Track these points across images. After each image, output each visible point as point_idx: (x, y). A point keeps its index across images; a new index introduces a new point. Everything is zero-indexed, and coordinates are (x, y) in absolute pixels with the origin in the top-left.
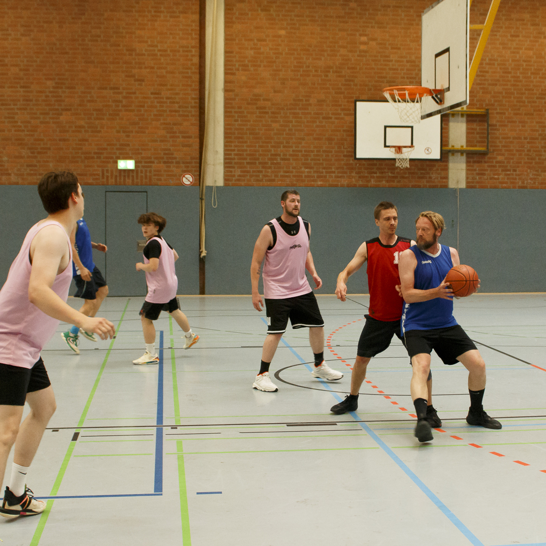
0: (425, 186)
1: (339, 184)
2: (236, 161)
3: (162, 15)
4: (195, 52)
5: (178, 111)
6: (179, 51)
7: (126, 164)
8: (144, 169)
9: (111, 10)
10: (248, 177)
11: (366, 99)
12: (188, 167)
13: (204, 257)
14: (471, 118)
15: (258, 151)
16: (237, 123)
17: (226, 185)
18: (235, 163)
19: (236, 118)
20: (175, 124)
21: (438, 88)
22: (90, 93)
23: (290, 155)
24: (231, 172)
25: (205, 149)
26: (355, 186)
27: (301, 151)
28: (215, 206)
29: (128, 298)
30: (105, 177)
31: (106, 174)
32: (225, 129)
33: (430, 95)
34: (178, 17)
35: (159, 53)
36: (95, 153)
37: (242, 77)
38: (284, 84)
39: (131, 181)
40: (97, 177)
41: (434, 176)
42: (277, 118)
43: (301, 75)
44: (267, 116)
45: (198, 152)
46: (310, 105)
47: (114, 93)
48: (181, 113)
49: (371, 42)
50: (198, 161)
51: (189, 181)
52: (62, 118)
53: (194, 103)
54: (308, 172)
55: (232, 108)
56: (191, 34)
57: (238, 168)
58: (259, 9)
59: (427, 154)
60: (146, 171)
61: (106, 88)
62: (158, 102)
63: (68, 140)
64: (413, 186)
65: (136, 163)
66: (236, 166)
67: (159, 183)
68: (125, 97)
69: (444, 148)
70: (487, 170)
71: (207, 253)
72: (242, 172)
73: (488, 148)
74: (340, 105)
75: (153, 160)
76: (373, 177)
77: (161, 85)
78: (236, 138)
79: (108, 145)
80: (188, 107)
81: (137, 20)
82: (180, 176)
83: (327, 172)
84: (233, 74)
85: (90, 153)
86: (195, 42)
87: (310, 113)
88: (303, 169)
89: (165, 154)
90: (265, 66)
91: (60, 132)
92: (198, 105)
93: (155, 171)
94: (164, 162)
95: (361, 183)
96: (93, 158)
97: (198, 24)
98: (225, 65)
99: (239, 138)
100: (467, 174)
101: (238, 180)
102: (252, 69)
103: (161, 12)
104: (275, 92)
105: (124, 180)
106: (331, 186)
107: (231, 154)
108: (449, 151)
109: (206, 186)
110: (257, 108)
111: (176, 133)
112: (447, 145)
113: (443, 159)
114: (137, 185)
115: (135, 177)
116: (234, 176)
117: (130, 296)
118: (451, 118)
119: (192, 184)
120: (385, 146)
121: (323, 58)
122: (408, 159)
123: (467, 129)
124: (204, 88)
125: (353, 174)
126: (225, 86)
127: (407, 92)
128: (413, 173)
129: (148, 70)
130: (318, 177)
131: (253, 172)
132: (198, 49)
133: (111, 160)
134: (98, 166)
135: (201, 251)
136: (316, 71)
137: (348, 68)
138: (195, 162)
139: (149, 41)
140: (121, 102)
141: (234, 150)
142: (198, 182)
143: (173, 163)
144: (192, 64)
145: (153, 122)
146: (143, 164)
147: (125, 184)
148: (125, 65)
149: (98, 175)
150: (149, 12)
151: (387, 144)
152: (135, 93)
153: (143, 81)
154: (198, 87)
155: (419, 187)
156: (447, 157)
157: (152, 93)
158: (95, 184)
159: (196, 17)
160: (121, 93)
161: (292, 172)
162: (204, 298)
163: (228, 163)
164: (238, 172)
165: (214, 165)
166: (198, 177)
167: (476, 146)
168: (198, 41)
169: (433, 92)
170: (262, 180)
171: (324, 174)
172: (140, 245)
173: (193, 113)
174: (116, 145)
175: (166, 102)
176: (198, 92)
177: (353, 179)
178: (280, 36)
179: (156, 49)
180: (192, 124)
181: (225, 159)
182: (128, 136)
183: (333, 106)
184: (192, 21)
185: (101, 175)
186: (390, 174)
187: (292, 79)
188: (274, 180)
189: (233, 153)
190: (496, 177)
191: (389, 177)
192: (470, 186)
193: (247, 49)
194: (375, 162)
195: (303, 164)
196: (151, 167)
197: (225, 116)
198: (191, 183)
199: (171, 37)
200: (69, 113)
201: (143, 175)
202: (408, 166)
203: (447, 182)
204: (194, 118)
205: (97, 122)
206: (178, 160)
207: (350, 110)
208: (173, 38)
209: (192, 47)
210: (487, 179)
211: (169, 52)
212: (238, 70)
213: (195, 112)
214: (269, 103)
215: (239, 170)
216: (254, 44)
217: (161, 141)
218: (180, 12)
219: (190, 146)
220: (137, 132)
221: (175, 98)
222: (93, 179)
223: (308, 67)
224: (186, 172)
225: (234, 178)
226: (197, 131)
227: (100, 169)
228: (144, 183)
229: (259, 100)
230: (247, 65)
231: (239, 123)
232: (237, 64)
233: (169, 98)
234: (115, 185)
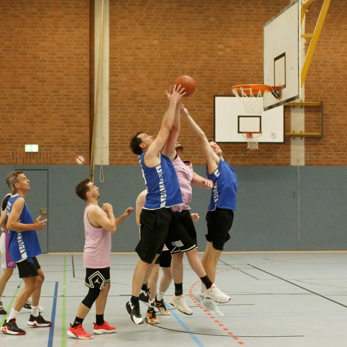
0: (271, 164)
1: (202, 163)
2: (119, 145)
3: (60, 29)
4: (86, 59)
5: (73, 106)
6: (73, 58)
7: (31, 148)
8: (45, 152)
9: (20, 27)
10: (129, 158)
11: (223, 94)
12: (80, 150)
14: (308, 109)
16: (119, 115)
17: (111, 164)
18: (119, 147)
19: (119, 111)
20: (70, 116)
21: (277, 85)
22: (3, 91)
24: (115, 153)
25: (94, 136)
28: (102, 181)
30: (15, 158)
31: (15, 156)
32: (110, 119)
33: (270, 91)
34: (73, 31)
35: (57, 60)
36: (7, 139)
37: (124, 78)
38: (157, 83)
39: (35, 161)
40: (9, 158)
41: (279, 156)
42: (151, 110)
43: (171, 76)
44: (143, 109)
45: (88, 138)
47: (22, 92)
48: (75, 107)
49: (227, 49)
50: (88, 145)
51: (81, 161)
53: (86, 99)
55: (115, 102)
56: (83, 44)
57: (120, 150)
58: (137, 24)
59: (273, 138)
60: (47, 153)
61: (15, 88)
62: (57, 99)
64: (262, 164)
65: (39, 147)
66: (119, 149)
67: (57, 162)
68: (30, 95)
69: (287, 134)
70: (322, 151)
72: (123, 153)
73: (322, 133)
74: (202, 100)
75: (52, 144)
76: (229, 157)
77: (59, 85)
78: (119, 126)
79: (17, 133)
80: (80, 102)
81: (40, 34)
82: (74, 157)
83: (192, 154)
84: (117, 76)
85: (3, 139)
86: (86, 51)
89: (62, 140)
90: (141, 69)
92: (88, 101)
93: (54, 153)
94: (62, 146)
96: (6, 143)
97: (88, 36)
98: (110, 69)
99: (121, 126)
100: (306, 154)
101: (121, 160)
102: (132, 71)
103: (59, 27)
104: (150, 89)
105: (30, 160)
106: (195, 164)
107: (114, 140)
108: (291, 136)
109: (95, 165)
110: (136, 103)
112: (289, 131)
113: (286, 142)
114: (40, 164)
115: (38, 158)
116: (117, 157)
118: (292, 109)
119: (84, 164)
120: (239, 132)
121: (188, 62)
122: (257, 143)
123: (306, 118)
124: (93, 87)
126: (110, 85)
127: (251, 89)
128: (262, 154)
129: (49, 73)
132: (88, 57)
133: (20, 145)
134: (9, 150)
137: (209, 70)
138: (86, 146)
139: (50, 50)
140: (28, 98)
141: (117, 136)
142: (89, 162)
143: (68, 146)
144: (84, 69)
145: (53, 115)
146: (45, 148)
147: (30, 164)
148: (30, 70)
149: (9, 156)
150: (49, 27)
151: (240, 131)
153: (45, 82)
154: (88, 87)
155: (266, 165)
156: (289, 141)
157: (52, 92)
158: (7, 163)
159: (87, 31)
160: (28, 92)
163: (113, 147)
164: (120, 154)
165: (101, 148)
166: (89, 158)
167: (313, 132)
168: (88, 50)
169: (272, 89)
171: (190, 155)
172: (42, 212)
173: (85, 107)
174: (24, 133)
175: (63, 99)
176: (88, 90)
178: (153, 45)
179: (55, 56)
180: (84, 116)
181: (110, 143)
182: (33, 126)
183: (196, 100)
184: (84, 34)
185: (11, 156)
186: (243, 155)
187: (163, 79)
189: (116, 138)
190: (329, 156)
191: (242, 157)
192: (308, 164)
193: (128, 55)
194: (231, 145)
196: (51, 150)
197: (110, 109)
198: (83, 162)
199: (67, 47)
201: (45, 156)
202: (257, 148)
203: (290, 161)
204: (85, 111)
205: (8, 114)
206: (72, 144)
207: (210, 103)
208: (69, 48)
209: (84, 55)
210: (322, 158)
211: (65, 59)
212: (120, 72)
214: (145, 99)
215: (121, 152)
216: (133, 52)
217: (59, 129)
218: (74, 27)
219: (83, 133)
220: (40, 122)
221: (70, 95)
222: (6, 160)
223: (176, 69)
224: (79, 154)
225: (117, 159)
226: (88, 121)
227: (11, 152)
228: (45, 163)
229: (137, 96)
230: (128, 69)
231: (121, 114)
232: (120, 68)
233: (66, 95)
234: (23, 164)
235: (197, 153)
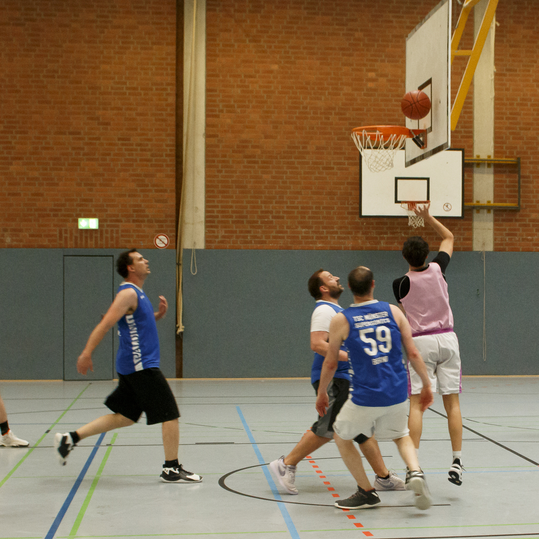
1: (342, 246)
2: (220, 219)
3: (132, 46)
4: (171, 90)
5: (151, 160)
6: (151, 89)
7: (89, 223)
8: (109, 229)
10: (234, 239)
12: (162, 226)
13: (182, 333)
14: (499, 168)
15: (246, 207)
16: (220, 175)
17: (208, 247)
18: (219, 222)
19: (220, 168)
20: (146, 176)
21: (421, 128)
23: (284, 212)
24: (214, 232)
25: (183, 205)
26: (362, 248)
27: (297, 208)
28: (194, 272)
29: (89, 382)
30: (63, 239)
31: (64, 235)
32: (207, 181)
33: (410, 137)
34: (151, 49)
35: (128, 92)
36: (51, 210)
37: (227, 120)
38: (276, 127)
39: (93, 242)
40: (54, 238)
42: (268, 168)
43: (297, 118)
44: (256, 166)
45: (174, 209)
46: (308, 153)
47: (74, 139)
48: (154, 162)
49: (379, 79)
50: (174, 219)
51: (163, 242)
52: (13, 168)
53: (170, 150)
54: (305, 233)
55: (215, 156)
56: (166, 69)
57: (222, 227)
58: (247, 39)
59: (448, 211)
60: (112, 231)
61: (64, 133)
62: (126, 150)
63: (19, 194)
65: (100, 221)
66: (220, 225)
67: (127, 245)
68: (87, 144)
69: (467, 204)
70: (518, 230)
71: (184, 329)
72: (226, 232)
73: (519, 204)
74: (343, 153)
75: (120, 218)
76: (383, 238)
77: (130, 129)
78: (219, 192)
79: (66, 200)
80: (162, 156)
81: (102, 52)
82: (153, 237)
83: (328, 233)
84: (217, 116)
85: (45, 210)
86: (171, 79)
87: (308, 163)
88: (299, 229)
89: (134, 211)
90: (253, 107)
91: (10, 184)
92: (174, 153)
93: (123, 231)
94: (134, 221)
95: (368, 245)
96: (48, 215)
97: (174, 57)
98: (207, 106)
99: (224, 192)
100: (495, 234)
101: (222, 242)
102: (239, 110)
103: (130, 43)
104: (266, 137)
105: (87, 242)
106: (333, 249)
107: (213, 212)
108: (474, 207)
109: (184, 249)
110: (246, 157)
111: (147, 186)
112: (471, 200)
113: (466, 217)
114: (102, 248)
115: (99, 239)
116: (217, 237)
117: (91, 380)
118: (475, 169)
119: (168, 247)
120: (396, 201)
121: (323, 98)
123: (495, 181)
124: (182, 132)
125: (360, 235)
126: (206, 130)
129: (115, 112)
130: (317, 238)
131: (241, 232)
132: (174, 87)
133: (71, 219)
134: (55, 226)
135: (177, 326)
136: (315, 113)
137: (354, 110)
138: (171, 221)
139: (116, 77)
140: (83, 149)
141: (217, 207)
142: (174, 244)
143: (143, 221)
144: (167, 105)
145: (122, 174)
146: (108, 223)
147: (86, 247)
148: (86, 106)
149: (55, 236)
150: (117, 42)
151: (399, 199)
152: (98, 139)
153: (108, 124)
154: (174, 132)
156: (471, 215)
157: (119, 139)
158: (51, 246)
159: (172, 49)
160: (83, 139)
161: (286, 232)
162: (181, 382)
163: (210, 222)
164: (221, 233)
165: (193, 224)
166: (174, 239)
167: (505, 201)
168: (174, 77)
169: (413, 133)
170: (251, 242)
171: (325, 235)
173: (169, 163)
174: (76, 200)
175: (136, 150)
176: (174, 138)
177: (360, 241)
178: (271, 72)
179: (124, 86)
180: (167, 176)
181: (206, 217)
182: (91, 190)
183: (335, 153)
184: (168, 54)
185: (58, 235)
186: (403, 235)
187: (286, 123)
188: (264, 242)
189: (215, 210)
191: (403, 238)
192: (498, 249)
193: (233, 86)
194: (386, 220)
195: (300, 223)
196: (118, 226)
197: (207, 166)
198: (166, 245)
199: (142, 72)
200: (21, 162)
201: (109, 235)
202: (423, 225)
203: (471, 244)
204: (169, 169)
205: (53, 173)
206: (150, 218)
207: (354, 159)
208: (145, 74)
209: (168, 84)
210: (519, 241)
211: (139, 90)
212: (222, 111)
213: (171, 161)
214: (259, 151)
215: (223, 230)
216: (241, 81)
217: (129, 196)
218: (154, 43)
219: (165, 201)
220: (101, 185)
221: (147, 145)
222: (49, 241)
223: (306, 108)
224: (161, 232)
225: (217, 240)
226: (174, 183)
227: (58, 229)
228: (109, 246)
229: (247, 147)
230: (233, 106)
231: (223, 174)
232: (221, 105)
233: (140, 145)
234: (75, 248)
235: (336, 233)
